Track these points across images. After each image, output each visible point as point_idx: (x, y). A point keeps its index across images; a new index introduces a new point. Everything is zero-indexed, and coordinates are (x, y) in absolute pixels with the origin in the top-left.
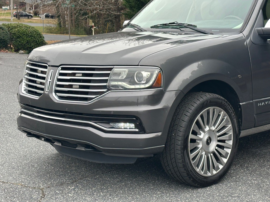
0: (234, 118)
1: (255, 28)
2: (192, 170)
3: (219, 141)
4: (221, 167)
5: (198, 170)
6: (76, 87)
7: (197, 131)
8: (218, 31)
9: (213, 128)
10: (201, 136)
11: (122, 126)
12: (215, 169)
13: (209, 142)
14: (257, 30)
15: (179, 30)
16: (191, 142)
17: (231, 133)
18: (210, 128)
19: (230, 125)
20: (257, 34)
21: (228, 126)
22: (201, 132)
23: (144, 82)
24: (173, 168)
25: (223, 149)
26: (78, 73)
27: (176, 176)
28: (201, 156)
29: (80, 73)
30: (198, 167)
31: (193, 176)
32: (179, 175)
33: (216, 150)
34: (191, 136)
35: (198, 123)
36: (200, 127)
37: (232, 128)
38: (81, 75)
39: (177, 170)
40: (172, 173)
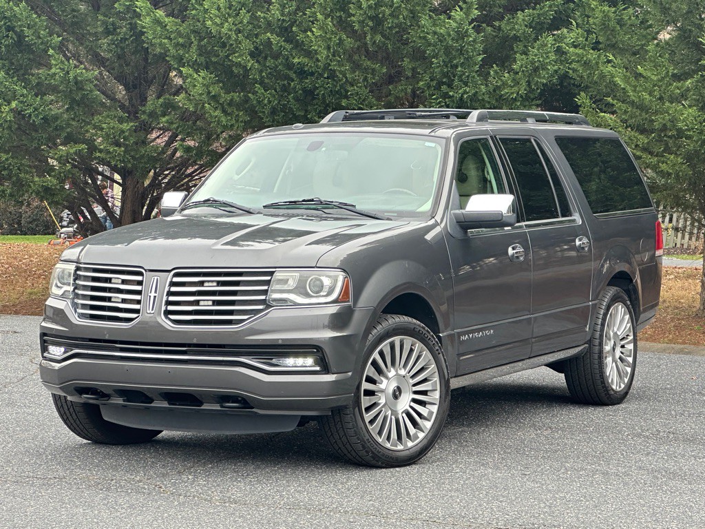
0: (439, 353)
1: (451, 210)
2: (370, 440)
3: (416, 393)
4: (421, 435)
5: (381, 440)
6: (206, 303)
7: (375, 378)
8: (396, 214)
9: (402, 372)
10: (383, 386)
11: (291, 362)
12: (410, 439)
13: (397, 394)
14: (454, 214)
15: (321, 212)
16: (365, 395)
17: (436, 379)
18: (397, 371)
19: (433, 366)
20: (455, 221)
21: (429, 368)
22: (382, 378)
23: (325, 294)
24: (340, 439)
25: (425, 407)
26: (209, 281)
27: (346, 452)
28: (385, 418)
29: (212, 281)
30: (380, 436)
31: (372, 448)
32: (350, 449)
33: (411, 407)
34: (366, 386)
35: (374, 364)
36: (379, 371)
37: (437, 370)
38: (215, 284)
39: (346, 441)
40: (340, 448)
